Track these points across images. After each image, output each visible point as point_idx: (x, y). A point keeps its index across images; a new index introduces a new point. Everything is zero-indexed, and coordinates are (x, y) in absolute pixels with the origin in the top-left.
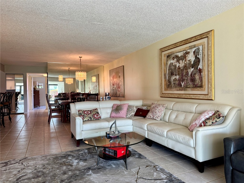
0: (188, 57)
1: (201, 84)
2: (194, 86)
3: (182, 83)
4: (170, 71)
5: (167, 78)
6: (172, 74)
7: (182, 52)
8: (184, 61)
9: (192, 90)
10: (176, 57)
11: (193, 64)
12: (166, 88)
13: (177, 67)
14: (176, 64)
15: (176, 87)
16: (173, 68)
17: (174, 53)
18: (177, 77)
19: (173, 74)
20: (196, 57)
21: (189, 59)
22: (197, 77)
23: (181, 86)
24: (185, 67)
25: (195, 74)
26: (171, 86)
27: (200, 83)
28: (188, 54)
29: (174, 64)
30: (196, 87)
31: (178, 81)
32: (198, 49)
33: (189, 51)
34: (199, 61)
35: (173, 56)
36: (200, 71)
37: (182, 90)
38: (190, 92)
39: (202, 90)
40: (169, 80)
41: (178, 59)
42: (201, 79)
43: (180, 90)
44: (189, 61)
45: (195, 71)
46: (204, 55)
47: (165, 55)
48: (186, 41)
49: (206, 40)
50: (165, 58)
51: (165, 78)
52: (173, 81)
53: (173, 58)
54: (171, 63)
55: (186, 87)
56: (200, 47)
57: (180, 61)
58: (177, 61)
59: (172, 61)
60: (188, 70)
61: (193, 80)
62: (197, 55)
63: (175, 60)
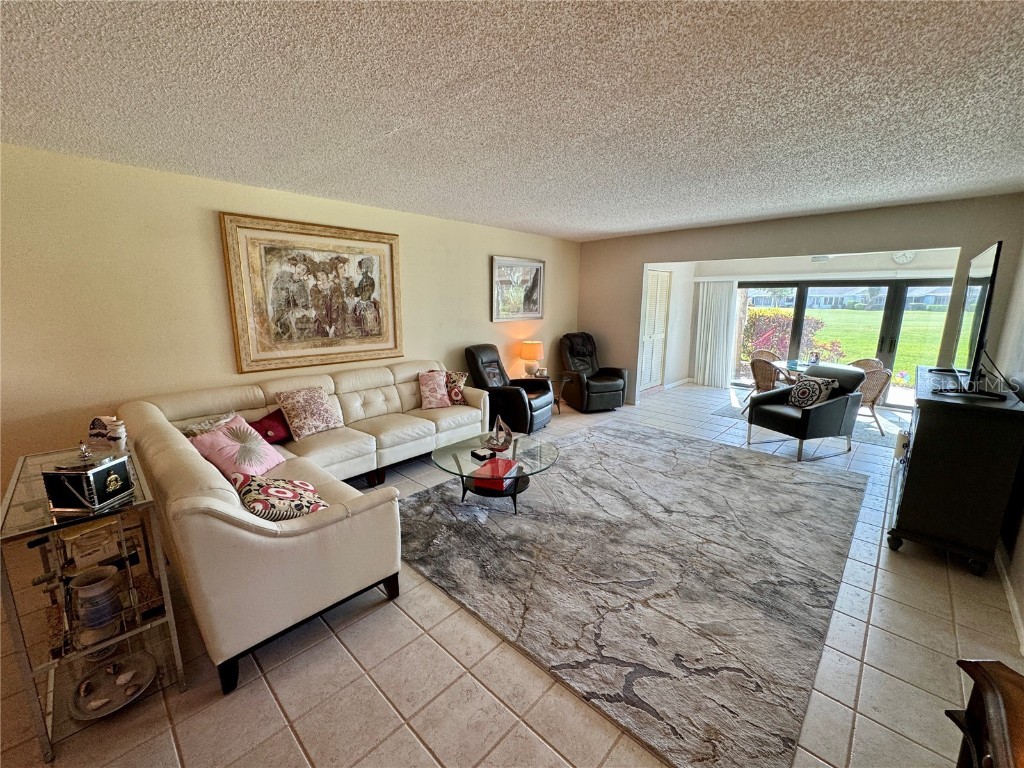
0: (343, 269)
1: (380, 330)
2: (364, 334)
3: (331, 327)
4: (284, 293)
5: (271, 313)
6: (291, 303)
7: (325, 254)
8: (331, 276)
9: (361, 343)
10: (305, 260)
11: (359, 287)
12: (267, 342)
13: (311, 286)
14: (306, 278)
15: (307, 338)
16: (294, 287)
17: (294, 248)
18: (312, 313)
19: (296, 305)
20: (365, 274)
21: (346, 275)
22: (370, 315)
23: (327, 334)
24: (336, 290)
25: (365, 310)
26: (290, 337)
27: (377, 329)
28: (344, 263)
29: (296, 277)
30: (366, 335)
31: (315, 322)
32: (370, 260)
33: (346, 256)
34: (373, 285)
35: (294, 254)
36: (375, 304)
37: (330, 344)
38: (351, 346)
39: (381, 342)
40: (279, 320)
41: (313, 269)
42: (378, 320)
43: (323, 345)
44: (347, 279)
45: (364, 303)
46: (382, 276)
47: (253, 242)
48: (341, 232)
49: (386, 248)
50: (257, 253)
51: (262, 314)
52: (296, 324)
53: (294, 261)
54: (284, 272)
55: (341, 336)
56: (374, 257)
57: (319, 274)
58: (309, 272)
59: (288, 268)
60: (346, 300)
61: (359, 321)
62: (367, 272)
63: (301, 268)
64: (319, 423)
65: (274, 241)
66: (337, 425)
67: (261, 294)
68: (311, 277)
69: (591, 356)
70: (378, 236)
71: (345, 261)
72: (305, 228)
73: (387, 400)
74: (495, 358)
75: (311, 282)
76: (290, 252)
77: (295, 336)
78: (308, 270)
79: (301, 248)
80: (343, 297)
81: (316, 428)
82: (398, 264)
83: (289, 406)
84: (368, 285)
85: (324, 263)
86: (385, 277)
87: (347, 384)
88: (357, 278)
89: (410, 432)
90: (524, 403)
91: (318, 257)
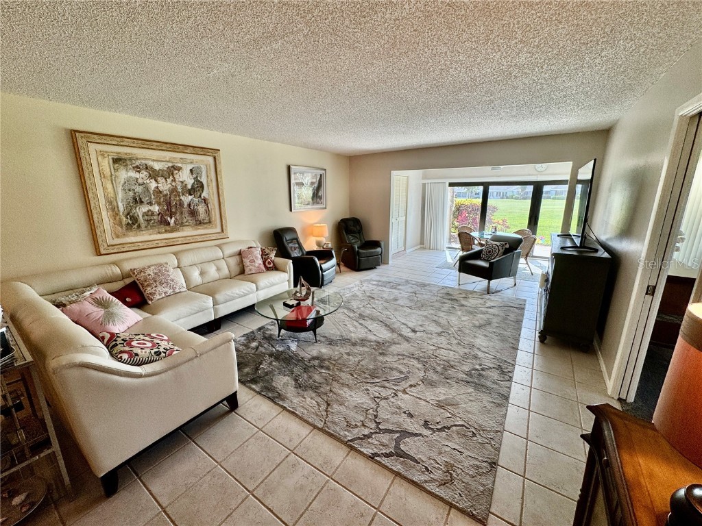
0: (178, 175)
1: (209, 219)
2: (198, 223)
3: (171, 218)
4: (131, 194)
6: (138, 201)
7: (163, 163)
8: (169, 180)
9: (196, 229)
10: (147, 168)
11: (192, 189)
12: (120, 231)
13: (153, 188)
14: (148, 181)
15: (152, 227)
16: (139, 189)
17: (137, 159)
18: (156, 208)
19: (142, 202)
20: (196, 179)
21: (181, 180)
22: (201, 209)
23: (168, 224)
24: (174, 190)
25: (197, 205)
26: (139, 227)
27: (207, 218)
28: (179, 170)
29: (140, 181)
30: (200, 223)
31: (159, 215)
32: (198, 168)
33: (180, 165)
34: (202, 186)
35: (137, 163)
36: (205, 200)
37: (172, 231)
38: (188, 232)
39: (211, 228)
40: (128, 214)
41: (154, 175)
42: (208, 211)
43: (166, 231)
44: (182, 182)
45: (196, 200)
46: (209, 180)
47: (103, 154)
48: (175, 147)
49: (211, 159)
50: (107, 162)
51: (114, 209)
52: (143, 216)
53: (138, 169)
54: (131, 177)
55: (180, 225)
56: (202, 166)
57: (159, 179)
58: (150, 177)
59: (133, 174)
60: (182, 198)
61: (193, 213)
62: (197, 177)
63: (144, 174)
64: (166, 290)
65: (119, 153)
66: (181, 290)
67: (112, 195)
68: (153, 181)
69: (359, 233)
70: (204, 151)
71: (179, 169)
72: (146, 143)
73: (218, 269)
74: (295, 237)
75: (153, 185)
76: (134, 162)
77: (143, 226)
78: (150, 176)
79: (143, 159)
80: (179, 196)
81: (165, 293)
82: (220, 171)
83: (142, 279)
84: (198, 188)
85: (163, 170)
86: (211, 180)
87: (187, 259)
88: (190, 182)
89: (237, 292)
90: (317, 266)
91: (157, 166)
